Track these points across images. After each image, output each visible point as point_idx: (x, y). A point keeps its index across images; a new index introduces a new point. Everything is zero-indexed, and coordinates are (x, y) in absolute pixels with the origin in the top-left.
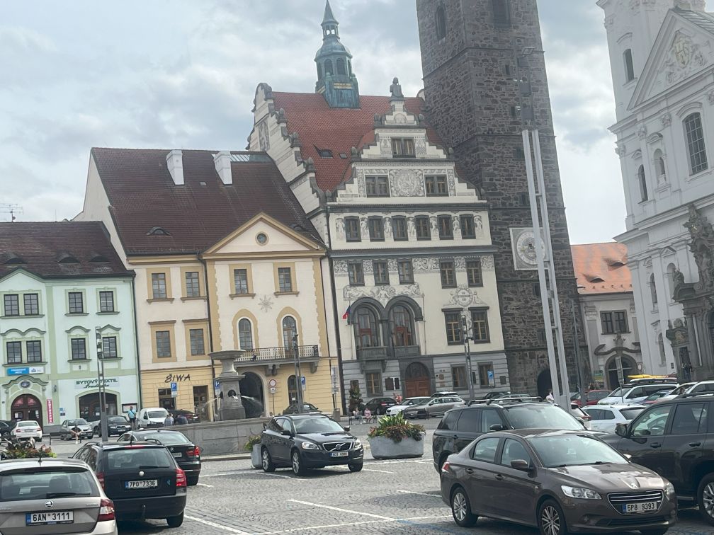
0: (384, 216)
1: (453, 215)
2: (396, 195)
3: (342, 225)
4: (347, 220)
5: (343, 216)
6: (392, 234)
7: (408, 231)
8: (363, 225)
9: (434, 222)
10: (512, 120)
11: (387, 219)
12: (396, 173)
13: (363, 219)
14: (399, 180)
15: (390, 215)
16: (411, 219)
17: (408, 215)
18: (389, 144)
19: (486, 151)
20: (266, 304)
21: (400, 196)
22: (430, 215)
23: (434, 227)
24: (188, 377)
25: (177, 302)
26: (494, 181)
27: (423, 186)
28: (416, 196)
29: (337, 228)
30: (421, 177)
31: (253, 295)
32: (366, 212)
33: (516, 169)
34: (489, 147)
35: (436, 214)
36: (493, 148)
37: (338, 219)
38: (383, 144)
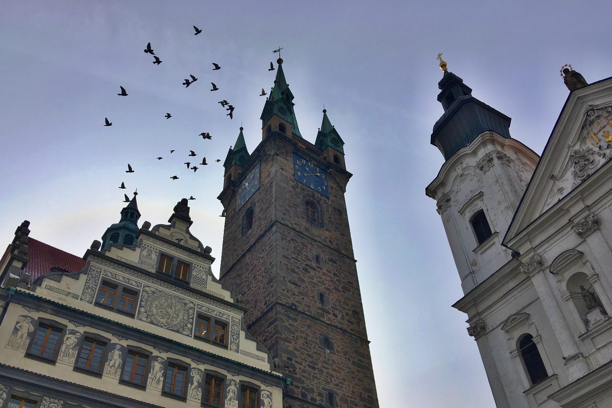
0: (114, 340)
1: (229, 376)
2: (144, 319)
3: (27, 327)
4: (42, 324)
6: (120, 370)
7: (150, 376)
8: (70, 340)
9: (197, 378)
10: (320, 306)
11: (118, 347)
12: (154, 292)
13: (73, 332)
14: (156, 302)
15: (125, 343)
16: (160, 360)
17: (155, 353)
18: (154, 257)
19: (286, 324)
21: (152, 323)
22: (193, 365)
23: (195, 384)
26: (293, 362)
27: (192, 324)
28: (178, 331)
29: (16, 330)
30: (191, 311)
32: (84, 325)
33: (322, 359)
34: (291, 322)
35: (202, 367)
36: (295, 324)
37: (26, 317)
38: (145, 253)
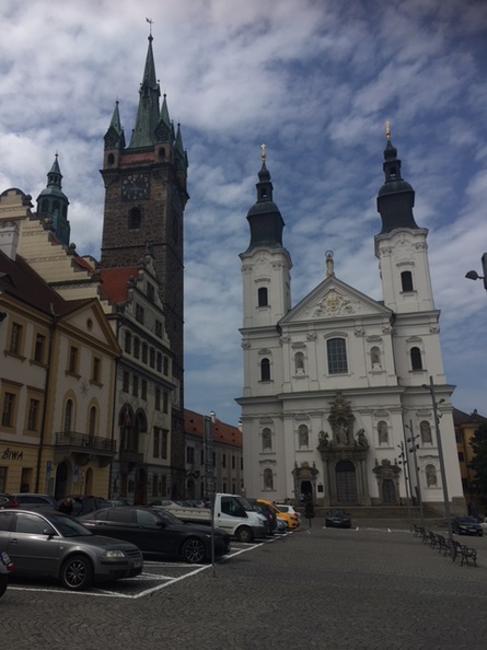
1: (162, 353)
2: (145, 325)
3: (124, 335)
5: (126, 328)
8: (132, 341)
9: (156, 356)
11: (141, 342)
12: (147, 309)
13: (133, 336)
14: (148, 315)
15: (143, 340)
16: (149, 348)
17: (148, 343)
18: (146, 285)
20: (84, 389)
21: (147, 327)
22: (155, 349)
23: (156, 359)
24: (21, 455)
25: (27, 363)
27: (155, 326)
28: (152, 331)
29: (122, 337)
30: (155, 319)
31: (78, 377)
32: (134, 332)
37: (123, 329)
38: (144, 283)
